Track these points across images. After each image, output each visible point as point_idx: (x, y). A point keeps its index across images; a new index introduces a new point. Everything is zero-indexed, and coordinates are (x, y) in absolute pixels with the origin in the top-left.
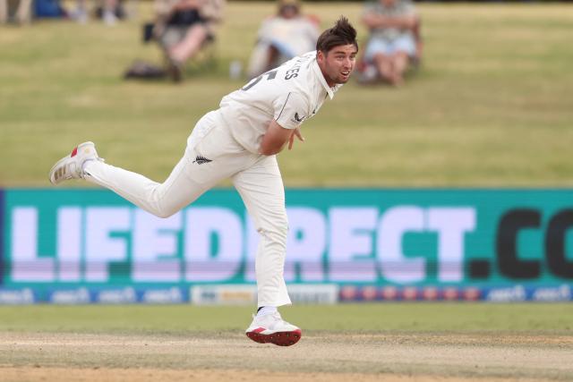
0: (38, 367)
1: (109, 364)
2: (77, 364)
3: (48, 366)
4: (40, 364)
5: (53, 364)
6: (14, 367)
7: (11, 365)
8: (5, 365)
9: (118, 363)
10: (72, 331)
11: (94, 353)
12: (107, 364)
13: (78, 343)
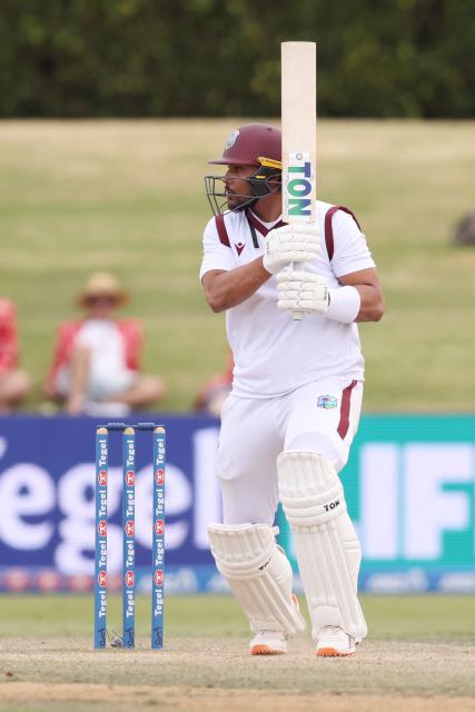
0: (338, 694)
1: (448, 690)
2: (397, 690)
3: (354, 693)
4: (340, 690)
5: (361, 689)
6: (301, 694)
7: (297, 691)
8: (287, 691)
9: (462, 689)
10: (388, 638)
11: (423, 674)
12: (444, 691)
13: (398, 658)
